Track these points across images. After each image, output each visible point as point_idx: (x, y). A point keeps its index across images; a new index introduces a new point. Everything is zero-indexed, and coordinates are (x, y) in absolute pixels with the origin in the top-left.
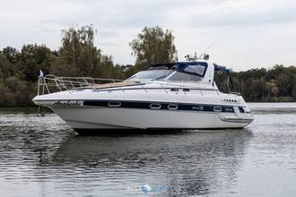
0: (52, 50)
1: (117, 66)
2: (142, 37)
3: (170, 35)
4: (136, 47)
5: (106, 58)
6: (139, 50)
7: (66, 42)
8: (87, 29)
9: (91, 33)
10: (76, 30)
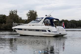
0: (7, 16)
1: (23, 20)
2: (29, 12)
3: (36, 12)
4: (27, 15)
5: (20, 18)
6: (28, 16)
7: (10, 14)
8: (15, 11)
9: (16, 12)
10: (13, 11)
